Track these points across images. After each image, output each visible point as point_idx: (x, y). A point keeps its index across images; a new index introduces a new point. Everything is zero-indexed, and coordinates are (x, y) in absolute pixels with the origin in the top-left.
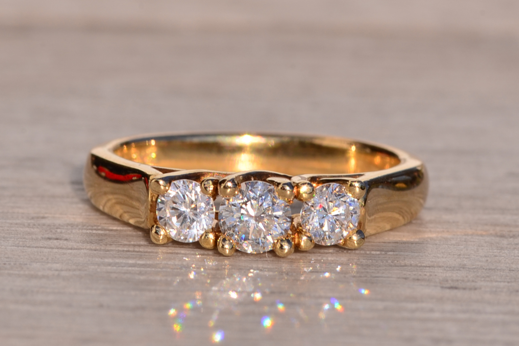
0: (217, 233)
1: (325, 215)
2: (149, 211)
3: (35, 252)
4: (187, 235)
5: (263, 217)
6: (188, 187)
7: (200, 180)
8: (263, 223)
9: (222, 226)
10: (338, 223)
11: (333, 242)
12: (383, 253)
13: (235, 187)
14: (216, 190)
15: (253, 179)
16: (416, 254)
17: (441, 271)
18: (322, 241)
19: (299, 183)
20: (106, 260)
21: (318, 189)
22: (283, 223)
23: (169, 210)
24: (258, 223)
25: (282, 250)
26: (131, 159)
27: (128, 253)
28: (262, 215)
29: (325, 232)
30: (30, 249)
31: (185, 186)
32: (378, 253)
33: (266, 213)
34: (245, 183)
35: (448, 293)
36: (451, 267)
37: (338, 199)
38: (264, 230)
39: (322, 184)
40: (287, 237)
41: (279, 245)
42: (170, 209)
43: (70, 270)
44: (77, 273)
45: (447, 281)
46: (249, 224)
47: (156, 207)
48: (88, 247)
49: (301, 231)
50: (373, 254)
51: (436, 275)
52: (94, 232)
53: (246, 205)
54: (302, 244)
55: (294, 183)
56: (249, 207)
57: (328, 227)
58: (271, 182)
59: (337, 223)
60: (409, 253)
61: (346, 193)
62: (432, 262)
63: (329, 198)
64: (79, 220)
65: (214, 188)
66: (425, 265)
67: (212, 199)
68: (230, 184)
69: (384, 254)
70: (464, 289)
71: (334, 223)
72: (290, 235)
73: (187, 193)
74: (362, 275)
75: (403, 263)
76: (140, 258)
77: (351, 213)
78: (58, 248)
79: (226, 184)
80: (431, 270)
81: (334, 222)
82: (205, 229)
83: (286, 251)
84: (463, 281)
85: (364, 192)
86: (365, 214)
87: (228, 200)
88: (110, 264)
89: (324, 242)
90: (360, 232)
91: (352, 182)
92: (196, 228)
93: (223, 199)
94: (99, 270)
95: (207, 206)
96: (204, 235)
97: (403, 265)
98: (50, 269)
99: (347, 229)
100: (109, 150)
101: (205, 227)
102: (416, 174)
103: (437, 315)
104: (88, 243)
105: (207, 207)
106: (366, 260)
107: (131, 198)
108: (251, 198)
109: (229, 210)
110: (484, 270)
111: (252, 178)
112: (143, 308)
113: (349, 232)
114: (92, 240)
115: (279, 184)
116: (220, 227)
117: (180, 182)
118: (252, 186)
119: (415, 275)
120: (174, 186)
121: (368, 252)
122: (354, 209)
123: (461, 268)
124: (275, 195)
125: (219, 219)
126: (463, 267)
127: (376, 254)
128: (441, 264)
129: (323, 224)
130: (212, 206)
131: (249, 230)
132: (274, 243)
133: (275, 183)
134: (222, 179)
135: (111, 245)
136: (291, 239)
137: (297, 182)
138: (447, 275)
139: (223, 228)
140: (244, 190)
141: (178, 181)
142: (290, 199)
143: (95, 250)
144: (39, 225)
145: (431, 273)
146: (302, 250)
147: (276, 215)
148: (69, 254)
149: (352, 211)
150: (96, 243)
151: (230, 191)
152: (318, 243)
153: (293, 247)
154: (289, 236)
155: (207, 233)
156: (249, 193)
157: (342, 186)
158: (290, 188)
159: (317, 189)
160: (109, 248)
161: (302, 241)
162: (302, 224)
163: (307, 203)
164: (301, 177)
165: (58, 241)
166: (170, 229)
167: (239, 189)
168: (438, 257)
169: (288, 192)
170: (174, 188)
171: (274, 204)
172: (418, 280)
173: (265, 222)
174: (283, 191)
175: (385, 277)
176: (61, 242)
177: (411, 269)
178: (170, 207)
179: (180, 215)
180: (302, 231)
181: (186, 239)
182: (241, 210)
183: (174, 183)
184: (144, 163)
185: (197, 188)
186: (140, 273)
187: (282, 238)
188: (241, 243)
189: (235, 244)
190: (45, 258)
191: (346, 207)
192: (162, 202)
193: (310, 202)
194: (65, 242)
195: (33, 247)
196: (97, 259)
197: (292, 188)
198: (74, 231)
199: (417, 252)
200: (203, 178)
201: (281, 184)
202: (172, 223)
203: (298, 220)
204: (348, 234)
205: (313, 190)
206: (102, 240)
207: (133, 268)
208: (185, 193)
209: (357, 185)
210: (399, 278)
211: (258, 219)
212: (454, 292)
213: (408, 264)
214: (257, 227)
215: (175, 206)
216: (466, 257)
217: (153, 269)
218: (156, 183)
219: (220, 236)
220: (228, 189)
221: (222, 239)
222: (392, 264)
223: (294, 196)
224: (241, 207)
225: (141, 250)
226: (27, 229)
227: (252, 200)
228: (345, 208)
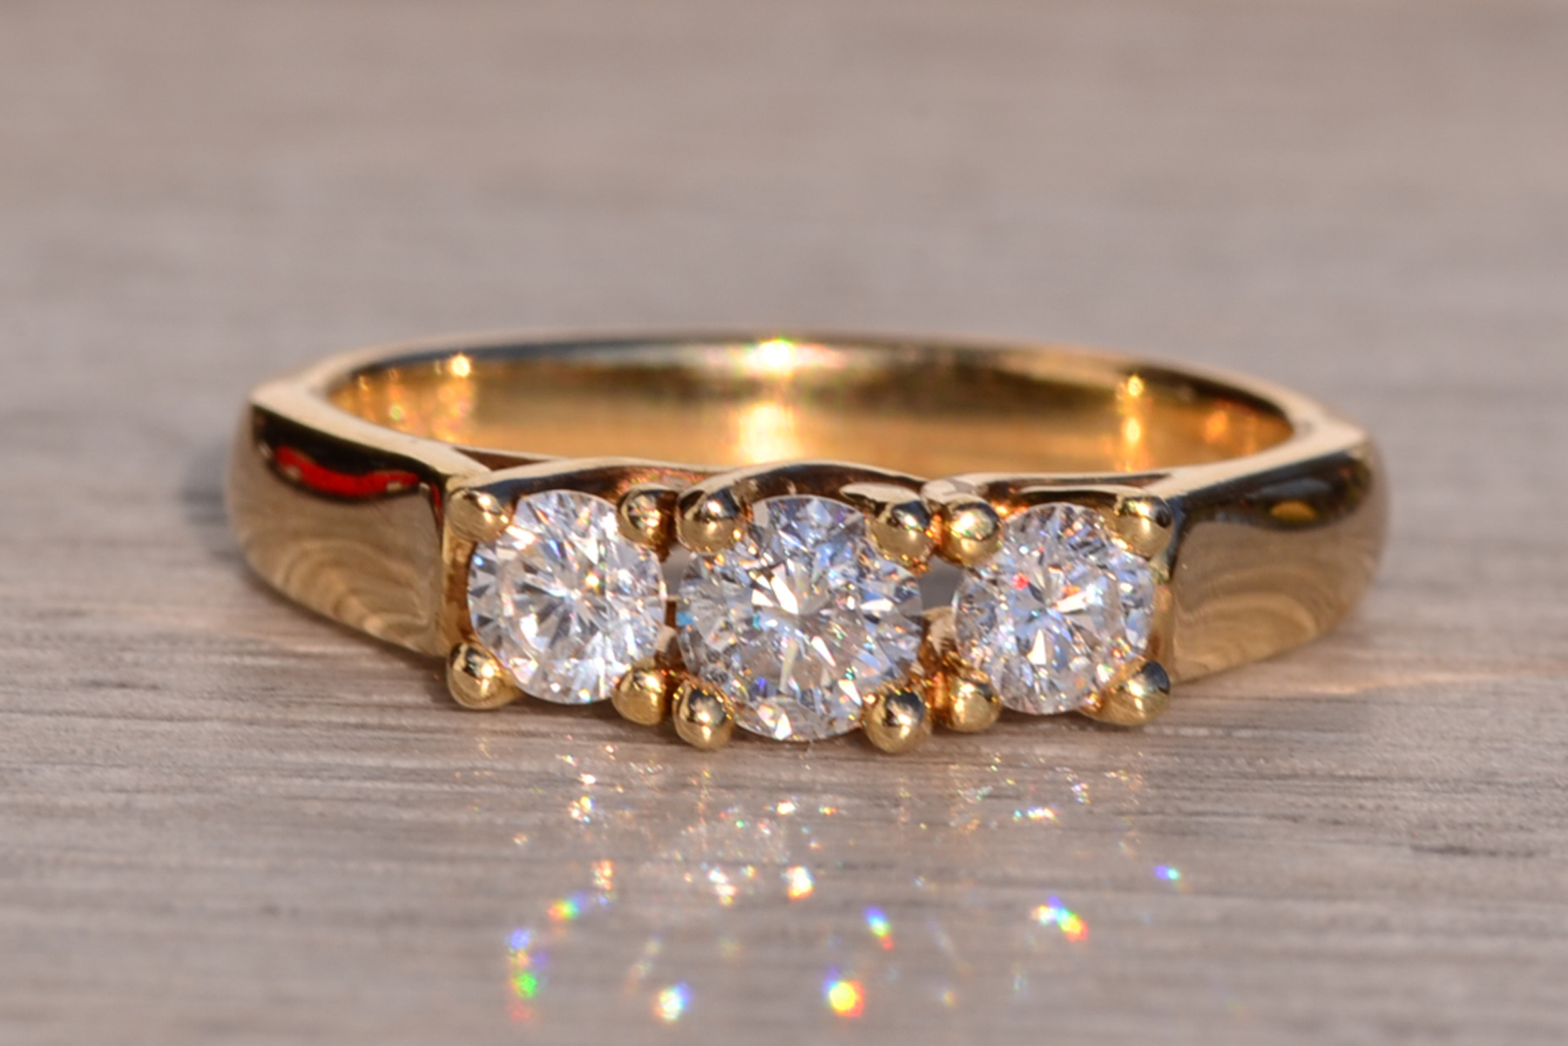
0: (672, 673)
1: (1035, 610)
2: (443, 599)
3: (48, 729)
4: (573, 679)
5: (828, 618)
6: (576, 516)
7: (615, 492)
8: (827, 636)
9: (690, 647)
10: (1079, 638)
11: (1063, 703)
12: (1219, 732)
13: (731, 518)
14: (667, 526)
15: (792, 489)
16: (1331, 737)
17: (1415, 794)
18: (1026, 700)
19: (949, 504)
20: (288, 757)
21: (1014, 523)
22: (896, 639)
23: (509, 593)
24: (811, 639)
25: (892, 729)
26: (385, 421)
27: (362, 734)
28: (825, 612)
29: (1036, 668)
30: (30, 721)
31: (566, 515)
32: (1203, 732)
33: (836, 606)
34: (769, 505)
35: (1437, 868)
36: (1446, 781)
37: (1081, 556)
38: (832, 662)
39: (1027, 506)
40: (909, 684)
41: (880, 715)
42: (514, 591)
43: (165, 790)
44: (191, 799)
45: (1434, 827)
46: (779, 642)
47: (466, 584)
48: (227, 713)
49: (954, 664)
50: (1184, 737)
51: (1396, 808)
52: (248, 661)
53: (769, 577)
54: (959, 707)
55: (931, 502)
56: (778, 583)
57: (1047, 651)
58: (852, 500)
59: (1076, 639)
60: (1305, 734)
61: (1108, 538)
62: (1385, 762)
63: (1051, 555)
64: (198, 623)
65: (662, 522)
66: (1359, 773)
67: (654, 557)
68: (715, 508)
69: (1221, 738)
70: (1493, 854)
71: (1065, 640)
72: (918, 677)
73: (574, 537)
74: (1150, 809)
75: (1284, 766)
76: (404, 748)
77: (1125, 605)
78: (125, 717)
79: (701, 506)
80: (1381, 792)
81: (1067, 635)
82: (632, 658)
83: (905, 732)
84: (1488, 826)
85: (1169, 534)
86: (1172, 608)
87: (710, 560)
88: (299, 772)
89: (1031, 702)
90: (1153, 669)
91: (1127, 499)
92: (604, 655)
93: (694, 556)
94: (262, 790)
95: (639, 581)
96: (630, 677)
97: (1286, 772)
98: (98, 787)
99: (1109, 660)
100: (314, 392)
101: (633, 650)
102: (1345, 474)
103: (1399, 942)
104: (226, 699)
105: (638, 585)
106: (1164, 758)
107: (385, 549)
108: (787, 553)
109: (713, 595)
110: (1558, 792)
111: (790, 485)
112: (411, 919)
113: (1117, 669)
114: (239, 688)
115: (879, 507)
116: (683, 653)
117: (548, 498)
118: (791, 515)
119: (1326, 806)
120: (529, 512)
121: (1168, 731)
122: (1134, 591)
123: (1481, 783)
124: (866, 543)
125: (678, 623)
126: (1489, 780)
127: (1196, 738)
128: (1413, 771)
129: (1028, 642)
130: (656, 580)
131: (781, 661)
132: (864, 706)
133: (866, 502)
134: (687, 488)
135: (303, 704)
136: (920, 693)
137: (942, 500)
138: (1435, 807)
139: (692, 655)
140: (762, 529)
141: (541, 496)
142: (918, 557)
143: (251, 723)
144: (62, 638)
145: (1380, 802)
146: (957, 729)
147: (870, 611)
148: (162, 735)
149: (1127, 597)
150: (254, 697)
151: (718, 532)
152: (1011, 707)
153: (929, 718)
154: (914, 681)
155: (638, 670)
156: (780, 537)
157: (1092, 513)
158: (919, 520)
159: (1007, 526)
160: (295, 715)
161: (957, 697)
162: (958, 641)
163: (977, 569)
164: (956, 484)
165: (127, 691)
166: (514, 656)
167: (745, 525)
168: (1404, 748)
169: (913, 535)
170: (528, 521)
171: (863, 573)
172: (1336, 823)
173: (834, 635)
174: (894, 530)
175: (1225, 815)
176: (136, 695)
177: (1314, 786)
178: (515, 585)
179: (549, 611)
180: (960, 665)
181: (566, 691)
182: (751, 593)
183: (529, 505)
184: (432, 437)
185: (604, 518)
186: (403, 801)
187: (892, 687)
188: (753, 705)
189: (732, 709)
190: (81, 750)
191: (1109, 587)
192: (489, 567)
193: (986, 566)
194: (150, 696)
195: (42, 713)
196: (256, 754)
197: (925, 521)
198: (180, 658)
199: (1331, 731)
200: (625, 487)
201: (888, 508)
202: (522, 637)
203: (947, 630)
204: (1114, 675)
205: (996, 528)
206: (273, 689)
207: (379, 785)
208: (565, 537)
209: (1143, 509)
210: (1271, 817)
211: (811, 623)
212: (1457, 865)
213: (1302, 769)
214: (807, 652)
215: (533, 580)
216: (1498, 745)
217: (446, 788)
218: (467, 503)
219: (681, 681)
220: (708, 522)
221: (688, 690)
222: (1248, 769)
223: (931, 545)
224: (754, 585)
225: (404, 722)
226: (22, 653)
227: (790, 563)
228: (1105, 588)
